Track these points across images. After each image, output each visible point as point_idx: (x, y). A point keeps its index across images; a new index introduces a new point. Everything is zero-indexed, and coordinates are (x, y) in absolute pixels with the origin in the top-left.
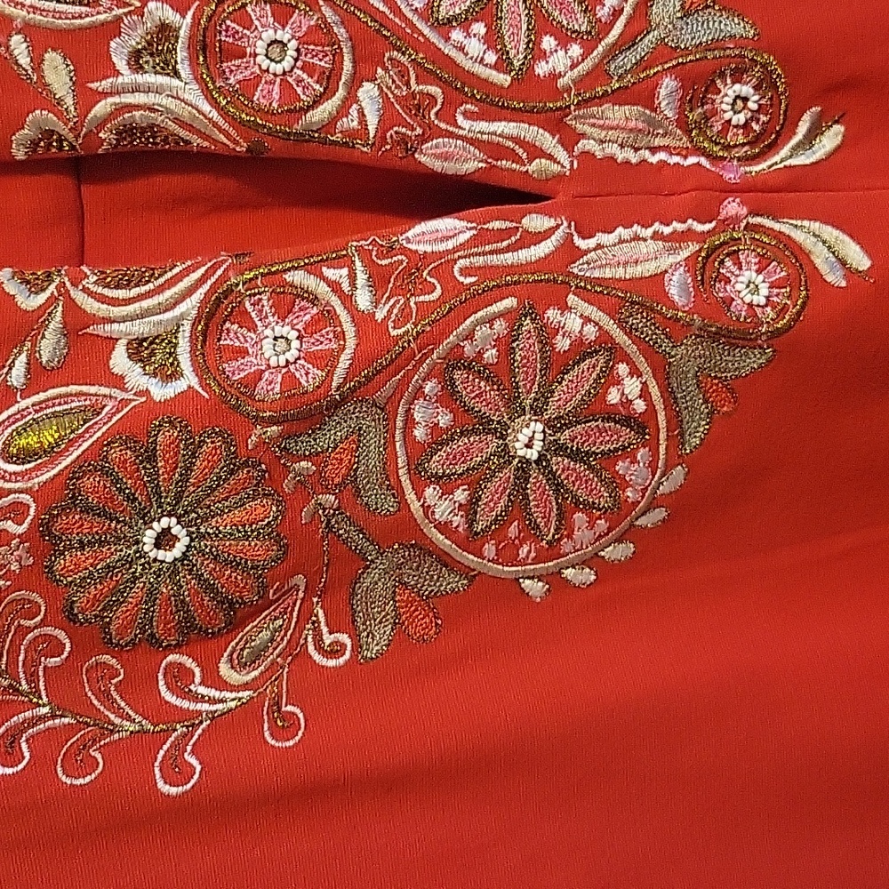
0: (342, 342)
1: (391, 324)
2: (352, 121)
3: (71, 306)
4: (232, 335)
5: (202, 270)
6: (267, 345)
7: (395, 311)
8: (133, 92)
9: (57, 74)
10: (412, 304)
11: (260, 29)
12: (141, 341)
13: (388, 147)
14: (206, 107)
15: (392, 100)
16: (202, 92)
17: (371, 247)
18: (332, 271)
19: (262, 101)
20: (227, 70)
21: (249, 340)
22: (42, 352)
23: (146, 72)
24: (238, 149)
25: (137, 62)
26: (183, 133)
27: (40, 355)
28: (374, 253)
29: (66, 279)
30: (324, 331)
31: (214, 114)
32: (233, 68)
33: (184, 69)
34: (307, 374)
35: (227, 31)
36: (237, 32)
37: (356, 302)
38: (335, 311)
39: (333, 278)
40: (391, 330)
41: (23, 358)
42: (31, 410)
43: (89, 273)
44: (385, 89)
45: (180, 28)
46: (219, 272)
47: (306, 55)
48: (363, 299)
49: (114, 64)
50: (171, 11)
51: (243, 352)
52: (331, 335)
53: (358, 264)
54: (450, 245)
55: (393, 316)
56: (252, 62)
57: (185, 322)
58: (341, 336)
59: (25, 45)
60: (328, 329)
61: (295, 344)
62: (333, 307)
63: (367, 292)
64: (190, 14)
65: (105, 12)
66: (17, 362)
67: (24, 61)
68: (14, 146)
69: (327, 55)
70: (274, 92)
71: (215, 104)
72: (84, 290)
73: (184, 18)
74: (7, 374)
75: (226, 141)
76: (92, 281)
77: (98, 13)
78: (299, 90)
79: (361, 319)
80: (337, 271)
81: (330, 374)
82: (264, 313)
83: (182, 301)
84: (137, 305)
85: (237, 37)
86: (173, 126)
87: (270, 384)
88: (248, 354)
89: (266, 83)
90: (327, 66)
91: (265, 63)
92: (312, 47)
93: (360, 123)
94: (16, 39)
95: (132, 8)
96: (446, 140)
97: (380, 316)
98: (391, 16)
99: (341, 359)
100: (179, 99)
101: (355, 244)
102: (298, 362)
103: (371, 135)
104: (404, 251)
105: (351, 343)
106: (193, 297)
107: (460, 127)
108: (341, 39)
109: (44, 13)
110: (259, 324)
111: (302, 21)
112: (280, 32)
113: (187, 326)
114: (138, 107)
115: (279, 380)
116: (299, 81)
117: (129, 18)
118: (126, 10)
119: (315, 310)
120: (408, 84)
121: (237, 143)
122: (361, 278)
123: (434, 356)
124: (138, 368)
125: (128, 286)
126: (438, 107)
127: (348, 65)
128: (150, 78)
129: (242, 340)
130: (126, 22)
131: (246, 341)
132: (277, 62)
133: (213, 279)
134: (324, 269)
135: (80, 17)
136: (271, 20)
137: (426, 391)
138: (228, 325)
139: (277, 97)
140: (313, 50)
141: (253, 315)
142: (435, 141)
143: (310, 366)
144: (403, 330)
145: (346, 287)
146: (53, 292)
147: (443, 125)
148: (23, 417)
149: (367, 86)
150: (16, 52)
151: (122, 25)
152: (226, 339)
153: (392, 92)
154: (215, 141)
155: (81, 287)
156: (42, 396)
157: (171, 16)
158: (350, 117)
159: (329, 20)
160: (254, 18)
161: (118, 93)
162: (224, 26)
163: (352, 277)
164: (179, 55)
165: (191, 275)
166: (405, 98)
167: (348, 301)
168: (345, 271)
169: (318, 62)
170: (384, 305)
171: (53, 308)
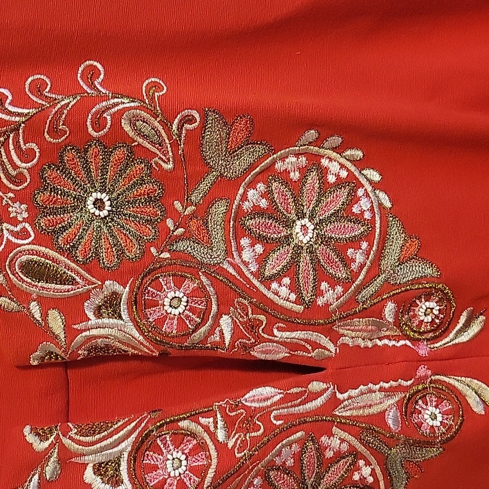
0: (209, 461)
1: (236, 451)
2: (216, 337)
3: (63, 448)
4: (149, 458)
5: (133, 424)
6: (169, 463)
7: (239, 442)
8: (97, 328)
9: (56, 322)
10: (248, 438)
11: (167, 291)
12: (100, 464)
13: (236, 350)
14: (137, 334)
15: (238, 324)
16: (135, 326)
17: (225, 405)
18: (204, 419)
19: (167, 329)
20: (148, 313)
21: (159, 460)
22: (47, 473)
23: (104, 318)
24: (154, 354)
25: (99, 312)
26: (124, 348)
27: (46, 475)
28: (228, 409)
29: (60, 432)
30: (200, 454)
31: (141, 338)
32: (152, 312)
33: (125, 315)
34: (190, 479)
35: (148, 293)
36: (154, 293)
37: (217, 436)
38: (206, 442)
39: (205, 424)
40: (236, 454)
41: (36, 477)
43: (72, 427)
44: (235, 318)
45: (122, 294)
46: (143, 425)
47: (191, 303)
48: (221, 435)
49: (86, 314)
50: (118, 285)
51: (155, 468)
52: (204, 457)
53: (219, 416)
54: (269, 403)
55: (238, 445)
56: (162, 308)
57: (125, 453)
58: (209, 457)
59: (38, 307)
60: (202, 453)
61: (184, 463)
62: (205, 440)
63: (223, 431)
64: (128, 285)
65: (82, 287)
66: (33, 479)
67: (37, 316)
68: (31, 359)
69: (203, 302)
70: (174, 324)
71: (142, 333)
72: (70, 438)
73: (125, 288)
74: (28, 485)
75: (147, 350)
76: (74, 432)
77: (78, 288)
78: (187, 322)
79: (220, 447)
80: (207, 420)
81: (203, 480)
82: (167, 444)
83: (122, 442)
84: (98, 445)
85: (154, 296)
86: (118, 345)
87: (170, 486)
88: (159, 468)
89: (169, 319)
90: (203, 308)
91: (169, 310)
92: (195, 298)
93: (220, 338)
94: (34, 304)
95: (97, 285)
96: (267, 343)
97: (230, 445)
98: (239, 278)
99: (209, 472)
100: (122, 331)
101: (217, 404)
102: (186, 472)
103: (227, 345)
104: (244, 407)
105: (214, 462)
106: (129, 440)
107: (276, 336)
108: (211, 294)
109: (49, 290)
110: (164, 451)
111: (190, 285)
112: (177, 292)
113: (126, 455)
114: (99, 337)
115: (175, 484)
116: (187, 317)
117: (94, 290)
118: (93, 286)
119: (195, 442)
120: (247, 315)
121: (154, 352)
122: (220, 424)
123: (260, 466)
124: (99, 479)
125: (94, 434)
126: (264, 326)
127: (214, 308)
128: (106, 321)
129: (155, 460)
130: (93, 292)
131: (157, 461)
132: (176, 308)
133: (140, 429)
134: (200, 418)
135: (68, 291)
136: (172, 285)
137: (255, 483)
138: (147, 452)
139: (175, 327)
140: (196, 300)
141: (162, 446)
142: (261, 344)
143: (192, 475)
144: (243, 454)
145: (212, 429)
146: (53, 440)
147: (266, 336)
149: (225, 317)
150: (33, 311)
151: (91, 294)
152: (146, 460)
153: (239, 320)
154: (141, 351)
155: (68, 437)
157: (118, 288)
158: (215, 335)
159: (204, 284)
160: (163, 284)
161: (89, 330)
162: (147, 291)
163: (216, 423)
164: (122, 307)
165: (128, 427)
166: (245, 323)
167: (213, 436)
168: (211, 420)
169: (198, 306)
170: (233, 438)
171: (53, 450)
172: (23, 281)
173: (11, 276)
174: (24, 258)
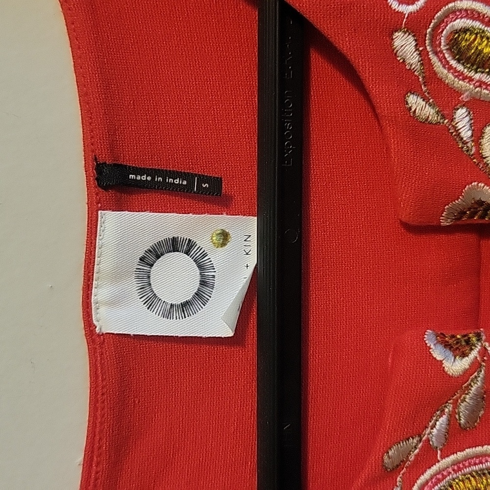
22: (461, 415)
27: (460, 417)
29: (487, 344)
41: (443, 420)
42: (450, 470)
59: (467, 119)
66: (438, 424)
67: (466, 134)
68: (444, 214)
74: (428, 434)
94: (461, 112)
146: (476, 357)
148: (444, 477)
150: (459, 125)
156: (460, 455)
171: (476, 374)
172: (450, 68)
173: (431, 56)
174: (459, 23)
